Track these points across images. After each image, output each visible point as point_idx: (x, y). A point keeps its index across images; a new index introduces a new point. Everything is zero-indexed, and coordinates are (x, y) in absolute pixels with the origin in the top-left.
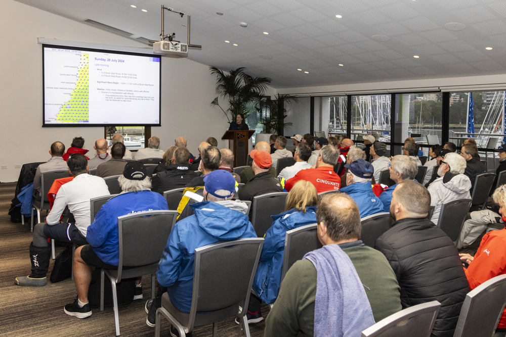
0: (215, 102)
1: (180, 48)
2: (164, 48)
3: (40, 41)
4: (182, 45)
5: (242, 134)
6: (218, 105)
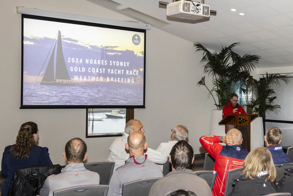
0: (202, 82)
1: (201, 11)
2: (184, 9)
3: (19, 10)
4: (203, 7)
5: (244, 119)
6: (205, 85)
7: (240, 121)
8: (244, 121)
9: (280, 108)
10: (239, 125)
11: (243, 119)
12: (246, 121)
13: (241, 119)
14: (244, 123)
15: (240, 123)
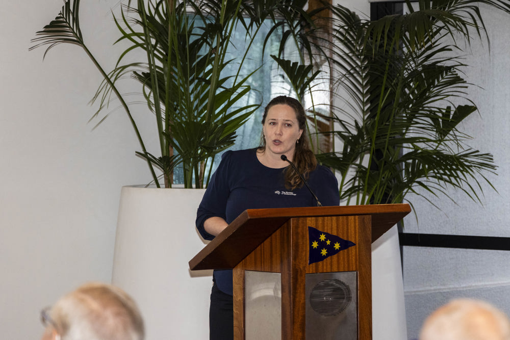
0: (65, 27)
5: (335, 233)
6: (80, 41)
7: (315, 245)
8: (337, 246)
9: (493, 167)
10: (311, 268)
11: (328, 236)
12: (346, 245)
13: (323, 237)
14: (335, 257)
15: (315, 256)
